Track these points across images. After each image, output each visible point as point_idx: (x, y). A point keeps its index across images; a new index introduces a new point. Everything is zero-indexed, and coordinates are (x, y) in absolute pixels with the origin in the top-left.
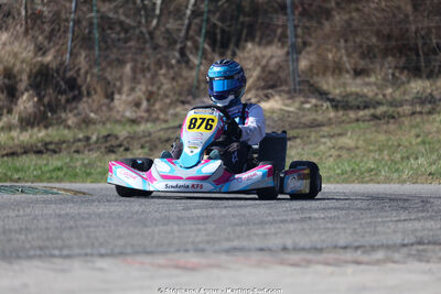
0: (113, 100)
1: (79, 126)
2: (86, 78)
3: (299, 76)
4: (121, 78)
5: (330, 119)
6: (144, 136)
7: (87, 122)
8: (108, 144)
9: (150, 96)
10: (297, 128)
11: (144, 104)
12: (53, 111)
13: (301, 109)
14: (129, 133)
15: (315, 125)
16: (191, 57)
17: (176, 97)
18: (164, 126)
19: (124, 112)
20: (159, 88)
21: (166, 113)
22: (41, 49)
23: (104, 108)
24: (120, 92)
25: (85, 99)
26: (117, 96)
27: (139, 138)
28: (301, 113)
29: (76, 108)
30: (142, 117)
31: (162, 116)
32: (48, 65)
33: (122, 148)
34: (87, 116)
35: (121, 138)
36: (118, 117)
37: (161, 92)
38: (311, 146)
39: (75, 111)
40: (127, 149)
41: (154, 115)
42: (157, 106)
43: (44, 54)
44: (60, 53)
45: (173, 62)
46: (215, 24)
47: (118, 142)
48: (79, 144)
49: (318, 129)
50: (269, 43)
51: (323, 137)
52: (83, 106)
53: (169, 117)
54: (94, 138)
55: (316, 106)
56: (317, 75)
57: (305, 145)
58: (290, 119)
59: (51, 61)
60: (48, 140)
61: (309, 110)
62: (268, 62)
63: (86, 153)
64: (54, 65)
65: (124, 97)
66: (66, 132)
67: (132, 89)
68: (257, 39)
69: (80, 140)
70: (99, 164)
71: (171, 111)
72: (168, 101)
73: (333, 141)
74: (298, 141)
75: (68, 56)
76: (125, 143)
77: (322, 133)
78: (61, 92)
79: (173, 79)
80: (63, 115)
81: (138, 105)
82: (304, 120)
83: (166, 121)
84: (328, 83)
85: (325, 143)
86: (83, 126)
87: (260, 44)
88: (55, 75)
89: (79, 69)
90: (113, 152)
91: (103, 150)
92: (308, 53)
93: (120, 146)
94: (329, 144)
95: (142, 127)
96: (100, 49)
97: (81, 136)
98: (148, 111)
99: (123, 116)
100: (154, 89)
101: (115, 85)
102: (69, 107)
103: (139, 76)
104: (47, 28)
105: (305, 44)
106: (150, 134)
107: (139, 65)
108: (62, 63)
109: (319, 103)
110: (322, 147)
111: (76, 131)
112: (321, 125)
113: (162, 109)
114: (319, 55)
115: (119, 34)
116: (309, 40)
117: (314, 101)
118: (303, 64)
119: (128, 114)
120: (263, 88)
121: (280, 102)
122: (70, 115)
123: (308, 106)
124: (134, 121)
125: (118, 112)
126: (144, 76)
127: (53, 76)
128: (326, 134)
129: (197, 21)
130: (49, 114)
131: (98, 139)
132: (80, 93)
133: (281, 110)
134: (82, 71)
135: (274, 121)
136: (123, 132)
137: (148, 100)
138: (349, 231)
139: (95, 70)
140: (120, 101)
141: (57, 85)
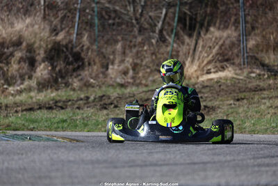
0: (107, 69)
1: (81, 89)
2: (88, 53)
3: (247, 53)
4: (114, 53)
5: (270, 85)
6: (130, 97)
7: (87, 85)
8: (102, 103)
9: (135, 67)
10: (244, 91)
11: (131, 72)
12: (63, 77)
13: (248, 77)
14: (118, 94)
15: (258, 89)
16: (167, 37)
17: (155, 67)
18: (145, 89)
19: (115, 78)
20: (142, 61)
21: (146, 79)
22: (55, 30)
23: (101, 75)
24: (113, 64)
25: (86, 68)
26: (110, 67)
27: (126, 98)
28: (248, 80)
29: (80, 75)
30: (128, 82)
31: (144, 82)
32: (60, 42)
33: (113, 106)
34: (88, 81)
35: (113, 98)
36: (111, 82)
37: (144, 63)
38: (255, 105)
39: (80, 77)
40: (116, 107)
41: (138, 81)
42: (141, 74)
43: (57, 34)
44: (69, 33)
45: (154, 41)
46: (185, 13)
47: (109, 101)
48: (81, 102)
49: (260, 93)
50: (226, 27)
51: (264, 98)
52: (85, 73)
53: (149, 83)
54: (92, 98)
55: (259, 75)
56: (262, 51)
57: (249, 104)
58: (239, 85)
59: (63, 39)
60: (58, 98)
61: (254, 78)
62: (224, 42)
63: (86, 109)
64: (64, 43)
65: (116, 67)
66: (72, 93)
67: (122, 61)
68: (217, 25)
69: (81, 99)
70: (94, 117)
71: (151, 78)
72: (148, 70)
73: (271, 101)
74: (245, 101)
75: (75, 35)
76: (115, 102)
77: (263, 96)
78: (69, 64)
79: (153, 54)
80: (70, 80)
81: (125, 73)
82: (250, 86)
83: (146, 86)
84: (269, 58)
85: (265, 103)
86: (85, 89)
87: (219, 29)
88: (65, 49)
89: (83, 46)
90: (106, 108)
91: (98, 107)
92: (255, 35)
93: (112, 104)
94: (268, 104)
95: (128, 90)
96: (99, 31)
97: (82, 96)
98: (133, 78)
99: (115, 81)
100: (139, 61)
101: (109, 58)
102: (75, 74)
103: (127, 51)
104: (60, 14)
105: (253, 28)
106: (134, 96)
107: (128, 43)
108: (71, 41)
109: (263, 73)
110: (262, 107)
111: (79, 92)
112: (262, 89)
113: (144, 77)
114: (264, 37)
115: (114, 19)
116: (257, 25)
117: (258, 71)
118: (251, 43)
119: (118, 80)
120: (221, 61)
121: (233, 72)
122: (75, 80)
123: (253, 75)
124: (122, 86)
125: (111, 78)
126: (131, 52)
127: (63, 51)
128: (266, 96)
129: (172, 10)
130: (60, 80)
131: (95, 99)
132: (83, 64)
133: (233, 78)
134: (85, 47)
135: (228, 86)
136: (114, 93)
137: (134, 69)
138: (270, 173)
139: (95, 47)
140: (113, 70)
141: (66, 57)
